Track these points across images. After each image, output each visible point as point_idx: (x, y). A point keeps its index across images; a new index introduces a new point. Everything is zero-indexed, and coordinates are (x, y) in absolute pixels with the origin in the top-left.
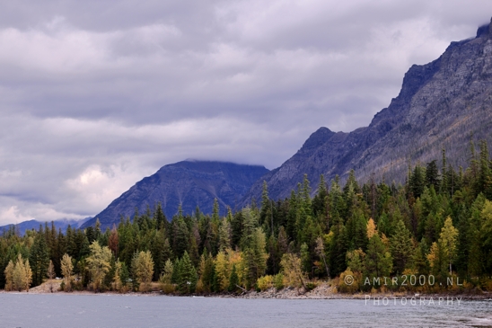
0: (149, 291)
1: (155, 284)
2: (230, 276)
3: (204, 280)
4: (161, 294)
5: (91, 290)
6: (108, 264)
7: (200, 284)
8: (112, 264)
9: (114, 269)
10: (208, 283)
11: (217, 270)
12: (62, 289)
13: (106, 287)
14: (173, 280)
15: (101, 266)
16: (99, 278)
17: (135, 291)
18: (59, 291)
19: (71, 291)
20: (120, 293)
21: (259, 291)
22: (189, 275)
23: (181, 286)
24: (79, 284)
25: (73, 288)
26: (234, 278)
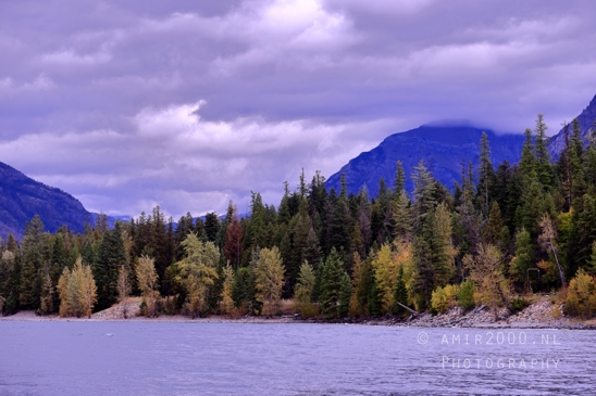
0: (278, 314)
1: (288, 303)
2: (395, 287)
3: (360, 295)
4: (296, 319)
5: (187, 314)
6: (213, 271)
7: (354, 302)
8: (220, 271)
9: (223, 279)
10: (365, 301)
11: (378, 277)
12: (143, 313)
13: (211, 308)
14: (315, 297)
15: (201, 275)
16: (197, 295)
17: (254, 315)
18: (138, 315)
19: (156, 316)
20: (232, 318)
21: (434, 313)
22: (338, 287)
23: (327, 305)
24: (169, 305)
25: (159, 311)
26: (401, 293)
